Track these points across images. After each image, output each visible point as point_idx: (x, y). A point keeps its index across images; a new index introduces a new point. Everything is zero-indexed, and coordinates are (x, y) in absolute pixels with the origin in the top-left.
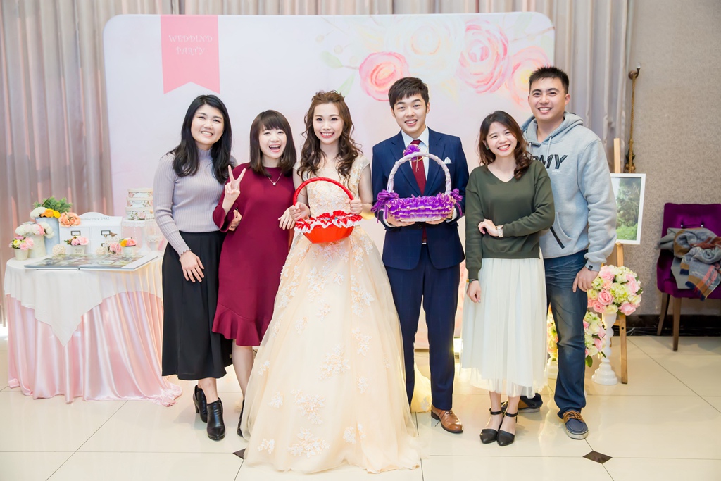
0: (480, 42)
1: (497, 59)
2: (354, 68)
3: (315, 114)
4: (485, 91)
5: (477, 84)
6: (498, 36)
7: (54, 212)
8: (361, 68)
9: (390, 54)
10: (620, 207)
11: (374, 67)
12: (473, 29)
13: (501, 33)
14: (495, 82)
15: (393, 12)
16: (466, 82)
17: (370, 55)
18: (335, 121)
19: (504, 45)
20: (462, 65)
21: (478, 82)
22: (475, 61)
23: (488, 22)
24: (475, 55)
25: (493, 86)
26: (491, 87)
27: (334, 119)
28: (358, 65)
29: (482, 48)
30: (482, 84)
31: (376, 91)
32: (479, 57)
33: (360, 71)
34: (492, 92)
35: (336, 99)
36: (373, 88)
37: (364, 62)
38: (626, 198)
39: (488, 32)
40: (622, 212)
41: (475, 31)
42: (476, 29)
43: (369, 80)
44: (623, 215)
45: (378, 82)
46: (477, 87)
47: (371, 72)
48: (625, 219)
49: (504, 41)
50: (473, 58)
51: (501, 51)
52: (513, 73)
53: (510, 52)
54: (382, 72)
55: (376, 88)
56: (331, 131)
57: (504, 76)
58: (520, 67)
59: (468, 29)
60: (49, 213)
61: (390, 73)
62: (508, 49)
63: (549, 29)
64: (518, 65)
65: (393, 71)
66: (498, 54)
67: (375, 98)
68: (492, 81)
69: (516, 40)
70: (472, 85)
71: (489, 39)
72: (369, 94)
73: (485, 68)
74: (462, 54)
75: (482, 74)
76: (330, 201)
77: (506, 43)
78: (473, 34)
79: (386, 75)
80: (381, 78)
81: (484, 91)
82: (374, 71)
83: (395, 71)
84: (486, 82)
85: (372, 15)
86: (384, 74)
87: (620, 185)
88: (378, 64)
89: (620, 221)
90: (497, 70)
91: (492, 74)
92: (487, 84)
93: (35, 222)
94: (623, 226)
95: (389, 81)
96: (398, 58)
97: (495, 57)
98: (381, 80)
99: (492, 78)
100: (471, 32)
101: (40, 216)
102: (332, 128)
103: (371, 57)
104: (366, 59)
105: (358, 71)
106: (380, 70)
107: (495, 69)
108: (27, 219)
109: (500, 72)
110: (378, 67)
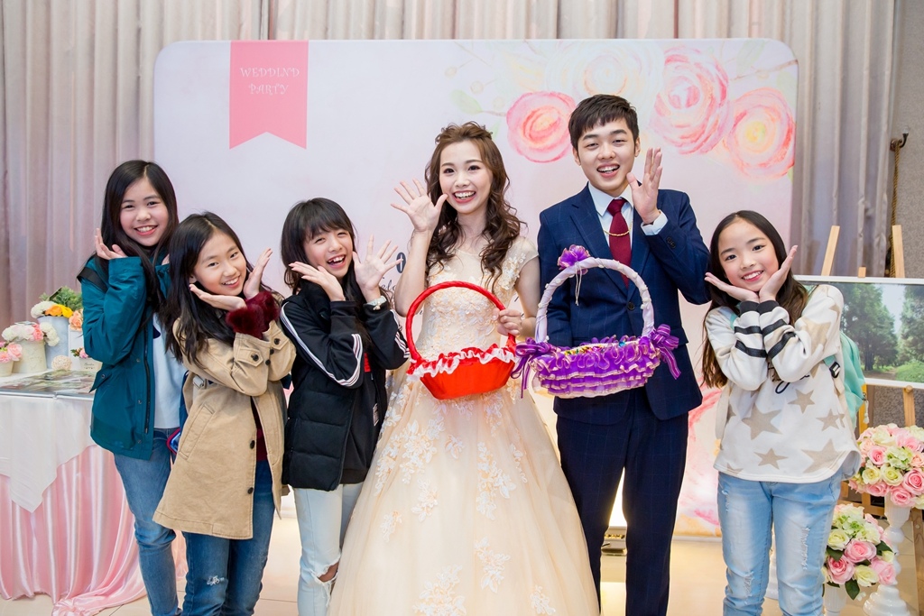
0: (686, 79)
1: (711, 105)
2: (500, 115)
3: (444, 161)
4: (693, 151)
5: (680, 141)
6: (713, 71)
7: (63, 307)
8: (509, 114)
9: (552, 95)
10: (907, 330)
11: (529, 113)
12: (676, 60)
13: (717, 67)
14: (707, 138)
15: (558, 36)
16: (665, 138)
17: (523, 96)
18: (476, 171)
19: (722, 85)
20: (659, 112)
21: (683, 137)
22: (679, 107)
23: (698, 51)
24: (679, 99)
25: (705, 145)
26: (701, 145)
27: (473, 168)
28: (506, 110)
29: (689, 89)
30: (688, 140)
31: (531, 148)
32: (684, 102)
33: (508, 118)
34: (702, 152)
35: (477, 134)
36: (526, 144)
37: (514, 106)
38: (918, 317)
39: (698, 65)
40: (910, 339)
41: (678, 63)
42: (680, 61)
43: (520, 132)
44: (914, 344)
45: (533, 135)
46: (681, 146)
47: (524, 120)
48: (917, 350)
49: (722, 78)
50: (675, 102)
51: (717, 93)
52: (735, 125)
53: (731, 95)
54: (539, 120)
55: (531, 144)
56: (470, 188)
57: (721, 130)
58: (745, 118)
59: (668, 61)
60: (55, 311)
61: (552, 121)
62: (728, 90)
63: (790, 63)
64: (743, 115)
65: (555, 118)
66: (712, 98)
67: (528, 158)
68: (703, 137)
69: (739, 77)
70: (673, 142)
71: (700, 77)
72: (520, 152)
73: (692, 117)
74: (658, 96)
75: (689, 126)
76: (456, 309)
77: (724, 83)
78: (676, 68)
79: (546, 125)
80: (537, 129)
81: (691, 152)
82: (529, 118)
83: (559, 119)
84: (694, 139)
85: (527, 40)
86: (542, 123)
87: (906, 297)
88: (535, 109)
89: (908, 352)
90: (712, 120)
91: (704, 126)
92: (696, 141)
93: (36, 321)
94: (913, 360)
95: (551, 134)
96: (564, 101)
97: (709, 102)
98: (538, 132)
99: (703, 132)
100: (672, 65)
101: (44, 313)
102: (471, 183)
103: (524, 99)
104: (517, 102)
105: (505, 118)
106: (537, 118)
107: (707, 119)
108: (23, 317)
109: (716, 124)
110: (534, 112)
